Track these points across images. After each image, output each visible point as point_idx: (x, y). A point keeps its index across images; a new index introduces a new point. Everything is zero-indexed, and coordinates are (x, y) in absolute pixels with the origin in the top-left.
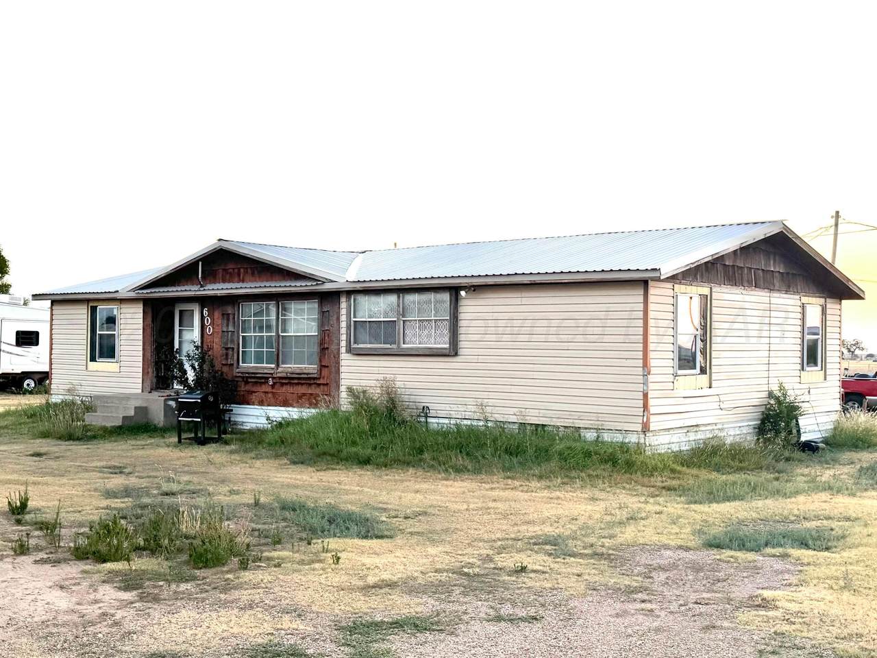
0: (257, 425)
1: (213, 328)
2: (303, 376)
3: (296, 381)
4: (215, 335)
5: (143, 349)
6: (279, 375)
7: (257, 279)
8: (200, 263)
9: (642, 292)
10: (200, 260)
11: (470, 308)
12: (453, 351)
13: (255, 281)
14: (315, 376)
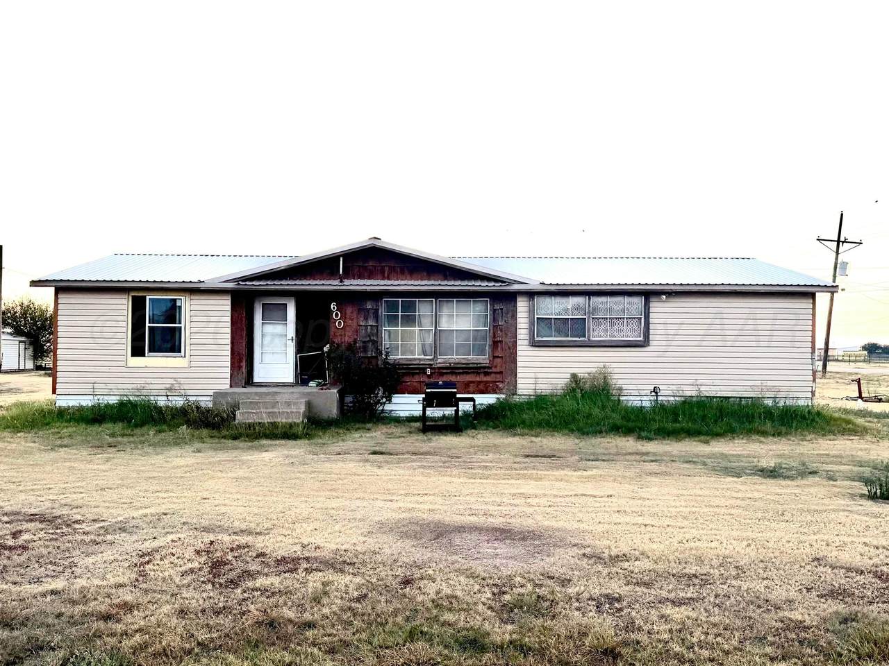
0: (412, 412)
1: (344, 322)
2: (471, 365)
3: (461, 371)
4: (348, 329)
5: (232, 343)
6: (438, 365)
7: (408, 277)
8: (341, 259)
9: (811, 301)
10: (341, 256)
11: (659, 309)
12: (645, 343)
13: (406, 279)
14: (487, 365)
